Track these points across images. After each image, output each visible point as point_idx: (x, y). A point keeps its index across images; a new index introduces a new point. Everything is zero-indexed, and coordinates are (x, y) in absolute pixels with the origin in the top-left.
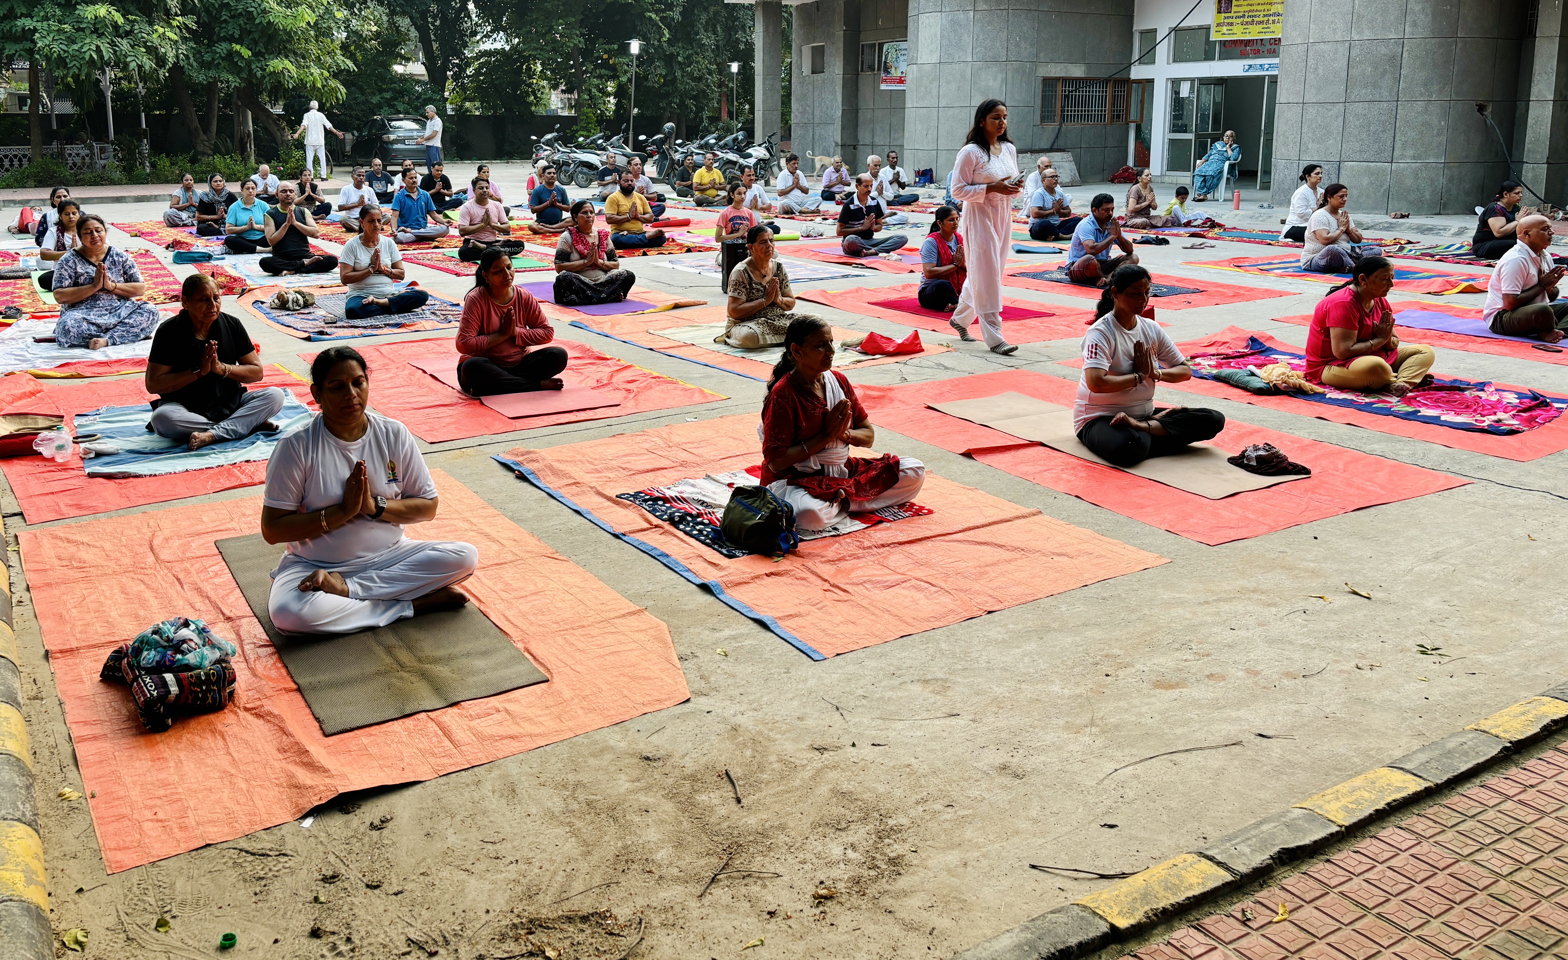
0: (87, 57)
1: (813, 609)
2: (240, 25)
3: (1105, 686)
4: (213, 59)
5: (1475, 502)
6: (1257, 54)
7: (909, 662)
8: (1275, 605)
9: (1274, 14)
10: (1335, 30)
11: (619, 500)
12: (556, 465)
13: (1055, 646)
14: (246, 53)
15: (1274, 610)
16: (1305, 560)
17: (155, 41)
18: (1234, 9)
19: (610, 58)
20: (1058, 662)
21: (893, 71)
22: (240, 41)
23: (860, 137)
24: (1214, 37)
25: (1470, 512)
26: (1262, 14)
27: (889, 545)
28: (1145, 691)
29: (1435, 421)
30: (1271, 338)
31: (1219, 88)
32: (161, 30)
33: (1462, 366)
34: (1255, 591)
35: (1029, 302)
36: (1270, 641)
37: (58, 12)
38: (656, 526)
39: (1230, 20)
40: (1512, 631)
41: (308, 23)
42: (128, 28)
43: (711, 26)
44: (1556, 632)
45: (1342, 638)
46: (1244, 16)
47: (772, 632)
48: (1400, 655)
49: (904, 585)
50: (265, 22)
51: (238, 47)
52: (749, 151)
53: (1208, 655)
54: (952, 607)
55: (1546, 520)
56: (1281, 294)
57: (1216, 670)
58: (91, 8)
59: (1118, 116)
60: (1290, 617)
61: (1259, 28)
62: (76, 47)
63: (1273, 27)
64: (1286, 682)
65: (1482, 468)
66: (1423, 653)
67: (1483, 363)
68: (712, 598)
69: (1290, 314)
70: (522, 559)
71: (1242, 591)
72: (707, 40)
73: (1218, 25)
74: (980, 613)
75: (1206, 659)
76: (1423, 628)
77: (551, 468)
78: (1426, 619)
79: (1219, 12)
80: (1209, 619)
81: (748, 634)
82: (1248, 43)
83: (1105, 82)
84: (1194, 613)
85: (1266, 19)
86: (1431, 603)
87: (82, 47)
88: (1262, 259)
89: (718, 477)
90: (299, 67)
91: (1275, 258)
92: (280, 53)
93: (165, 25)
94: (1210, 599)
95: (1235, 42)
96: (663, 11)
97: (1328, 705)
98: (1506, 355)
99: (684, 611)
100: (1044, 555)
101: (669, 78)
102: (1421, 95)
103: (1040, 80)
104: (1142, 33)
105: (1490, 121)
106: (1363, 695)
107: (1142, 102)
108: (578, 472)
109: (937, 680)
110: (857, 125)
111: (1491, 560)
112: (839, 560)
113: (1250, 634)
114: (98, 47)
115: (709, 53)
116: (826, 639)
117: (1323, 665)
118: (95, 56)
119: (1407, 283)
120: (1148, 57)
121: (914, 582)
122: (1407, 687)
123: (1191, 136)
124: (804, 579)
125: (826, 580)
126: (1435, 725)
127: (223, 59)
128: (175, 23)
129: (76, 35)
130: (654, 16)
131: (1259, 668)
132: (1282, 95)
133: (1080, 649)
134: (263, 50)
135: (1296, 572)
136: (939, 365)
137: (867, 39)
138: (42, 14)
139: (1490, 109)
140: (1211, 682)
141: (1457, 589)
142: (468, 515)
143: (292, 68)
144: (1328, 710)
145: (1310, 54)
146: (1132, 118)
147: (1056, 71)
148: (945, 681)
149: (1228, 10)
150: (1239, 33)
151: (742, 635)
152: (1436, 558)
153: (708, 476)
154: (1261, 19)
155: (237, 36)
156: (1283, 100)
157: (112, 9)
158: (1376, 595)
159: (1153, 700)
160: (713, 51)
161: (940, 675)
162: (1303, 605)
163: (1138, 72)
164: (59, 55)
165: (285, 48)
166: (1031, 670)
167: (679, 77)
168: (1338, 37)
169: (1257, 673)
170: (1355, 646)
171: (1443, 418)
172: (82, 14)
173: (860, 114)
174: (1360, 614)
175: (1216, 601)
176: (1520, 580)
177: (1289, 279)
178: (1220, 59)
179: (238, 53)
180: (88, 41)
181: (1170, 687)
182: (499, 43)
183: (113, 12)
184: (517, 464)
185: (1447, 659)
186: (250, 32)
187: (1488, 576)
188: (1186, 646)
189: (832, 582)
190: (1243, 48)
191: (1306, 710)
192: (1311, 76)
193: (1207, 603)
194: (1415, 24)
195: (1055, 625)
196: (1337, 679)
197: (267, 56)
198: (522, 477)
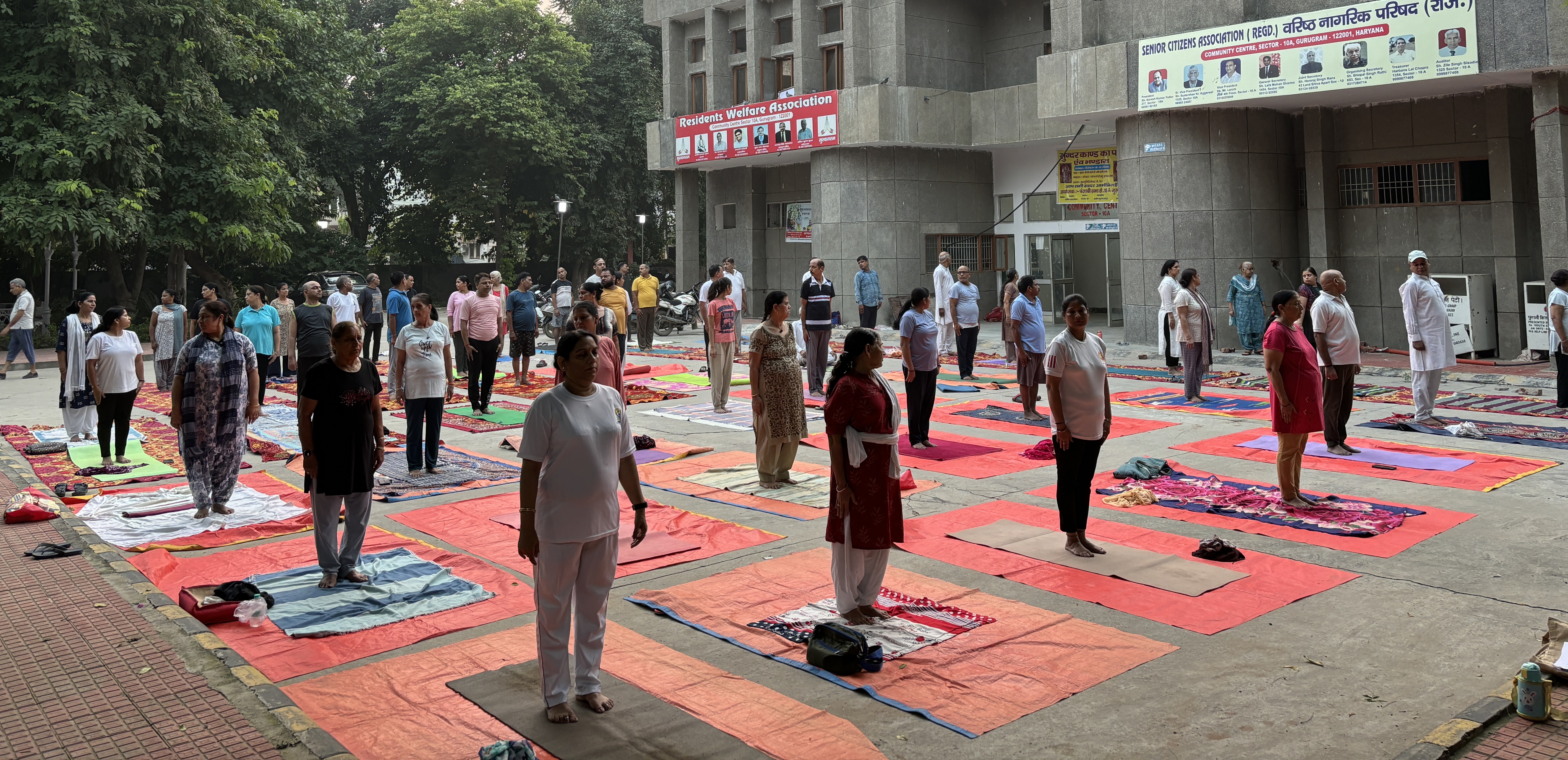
0: (53, 228)
1: (948, 701)
2: (198, 194)
3: (1176, 741)
4: (169, 226)
5: (1365, 591)
6: (1095, 215)
7: (1037, 735)
8: (1263, 675)
9: (1105, 185)
10: (1160, 203)
11: (750, 627)
12: (686, 602)
13: (1130, 715)
14: (203, 220)
15: (1264, 679)
16: (1270, 641)
17: (119, 211)
18: (1073, 180)
19: (529, 213)
20: (1138, 726)
21: (796, 227)
22: (197, 209)
23: (769, 282)
24: (1060, 202)
25: (1365, 598)
26: (1096, 184)
27: (977, 650)
28: (1204, 742)
29: (1313, 528)
30: (1177, 464)
31: (1067, 242)
32: (127, 201)
33: (1318, 482)
34: (1246, 666)
35: (976, 439)
36: (1272, 701)
37: (27, 187)
38: (795, 647)
39: (1071, 189)
40: (1419, 682)
41: (266, 192)
42: (94, 201)
43: (622, 184)
44: (1445, 680)
45: (1315, 695)
46: (1082, 185)
47: (929, 720)
48: (1355, 704)
49: (1004, 678)
50: (224, 191)
51: (196, 214)
52: (679, 298)
53: (1235, 714)
54: (1046, 692)
55: (1415, 601)
56: (1167, 425)
57: (1245, 724)
58: (61, 184)
59: (987, 265)
60: (1278, 682)
61: (1095, 195)
62: (42, 219)
63: (1105, 195)
64: (1291, 728)
65: (1360, 565)
66: (1369, 700)
67: (1332, 479)
68: (870, 699)
69: (1179, 442)
70: (705, 680)
71: (1237, 666)
72: (619, 196)
73: (1063, 192)
74: (1067, 695)
75: (1234, 717)
76: (1363, 684)
77: (682, 604)
78: (1362, 678)
79: (1062, 182)
80: (1225, 689)
81: (912, 724)
82: (1087, 206)
83: (974, 238)
84: (1213, 685)
85: (1099, 188)
86: (1362, 666)
87: (48, 220)
88: (1138, 392)
89: (820, 603)
90: (254, 232)
91: (1148, 391)
92: (234, 219)
93: (129, 197)
94: (1219, 674)
95: (1077, 206)
96: (580, 172)
97: (1324, 741)
98: (1346, 472)
99: (855, 710)
100: (1090, 649)
101: (583, 229)
102: (1231, 254)
103: (923, 237)
104: (1000, 197)
105: (1282, 273)
106: (1342, 732)
107: (1006, 253)
108: (707, 607)
109: (1062, 745)
110: (765, 273)
111: (1390, 633)
112: (947, 664)
113: (1255, 697)
114: (64, 219)
115: (620, 207)
116: (969, 722)
117: (1310, 715)
118: (61, 228)
119: (1255, 412)
120: (1008, 218)
121: (1010, 676)
122: (1367, 724)
123: (1049, 282)
124: (929, 680)
125: (946, 680)
126: (1392, 747)
127: (178, 225)
128: (139, 195)
129: (42, 208)
130: (572, 177)
131: (1272, 720)
132: (1126, 252)
133: (1148, 716)
134: (219, 217)
135: (1268, 650)
136: (936, 498)
137: (771, 201)
138: (11, 189)
139: (1281, 265)
140: (1245, 732)
141: (1375, 655)
142: (637, 647)
143: (246, 231)
144: (1325, 744)
145: (1144, 221)
146: (998, 266)
147: (935, 229)
148: (1068, 745)
149: (1069, 180)
150: (1079, 198)
151: (908, 725)
152: (1354, 634)
153: (810, 605)
154: (1095, 188)
155: (194, 204)
156: (1126, 256)
157: (83, 185)
158: (1326, 663)
159: (1212, 747)
160: (623, 205)
161: (1063, 742)
162: (1281, 674)
163: (1000, 230)
164: (24, 226)
165: (239, 214)
166: (1122, 733)
167: (593, 228)
168: (1164, 209)
169: (1272, 724)
170: (1325, 699)
171: (1320, 525)
172: (52, 189)
173: (768, 263)
174: (1320, 678)
175: (1223, 675)
176: (1412, 646)
177: (1166, 411)
178: (1066, 219)
179: (195, 220)
180: (54, 213)
181: (1219, 738)
182: (420, 199)
183: (84, 187)
184: (653, 603)
185: (1385, 704)
186: (207, 200)
187: (1391, 644)
188: (1216, 709)
189: (952, 679)
190: (1083, 210)
191: (1311, 745)
192: (1146, 239)
193: (1217, 677)
194: (1219, 200)
195: (1123, 700)
196: (1323, 723)
197: (222, 222)
198: (662, 614)
